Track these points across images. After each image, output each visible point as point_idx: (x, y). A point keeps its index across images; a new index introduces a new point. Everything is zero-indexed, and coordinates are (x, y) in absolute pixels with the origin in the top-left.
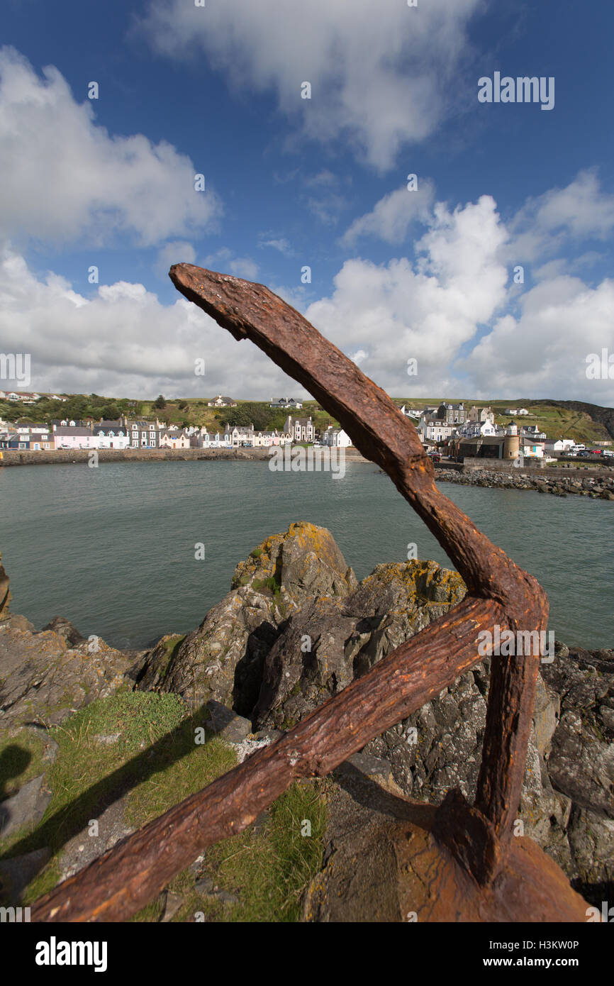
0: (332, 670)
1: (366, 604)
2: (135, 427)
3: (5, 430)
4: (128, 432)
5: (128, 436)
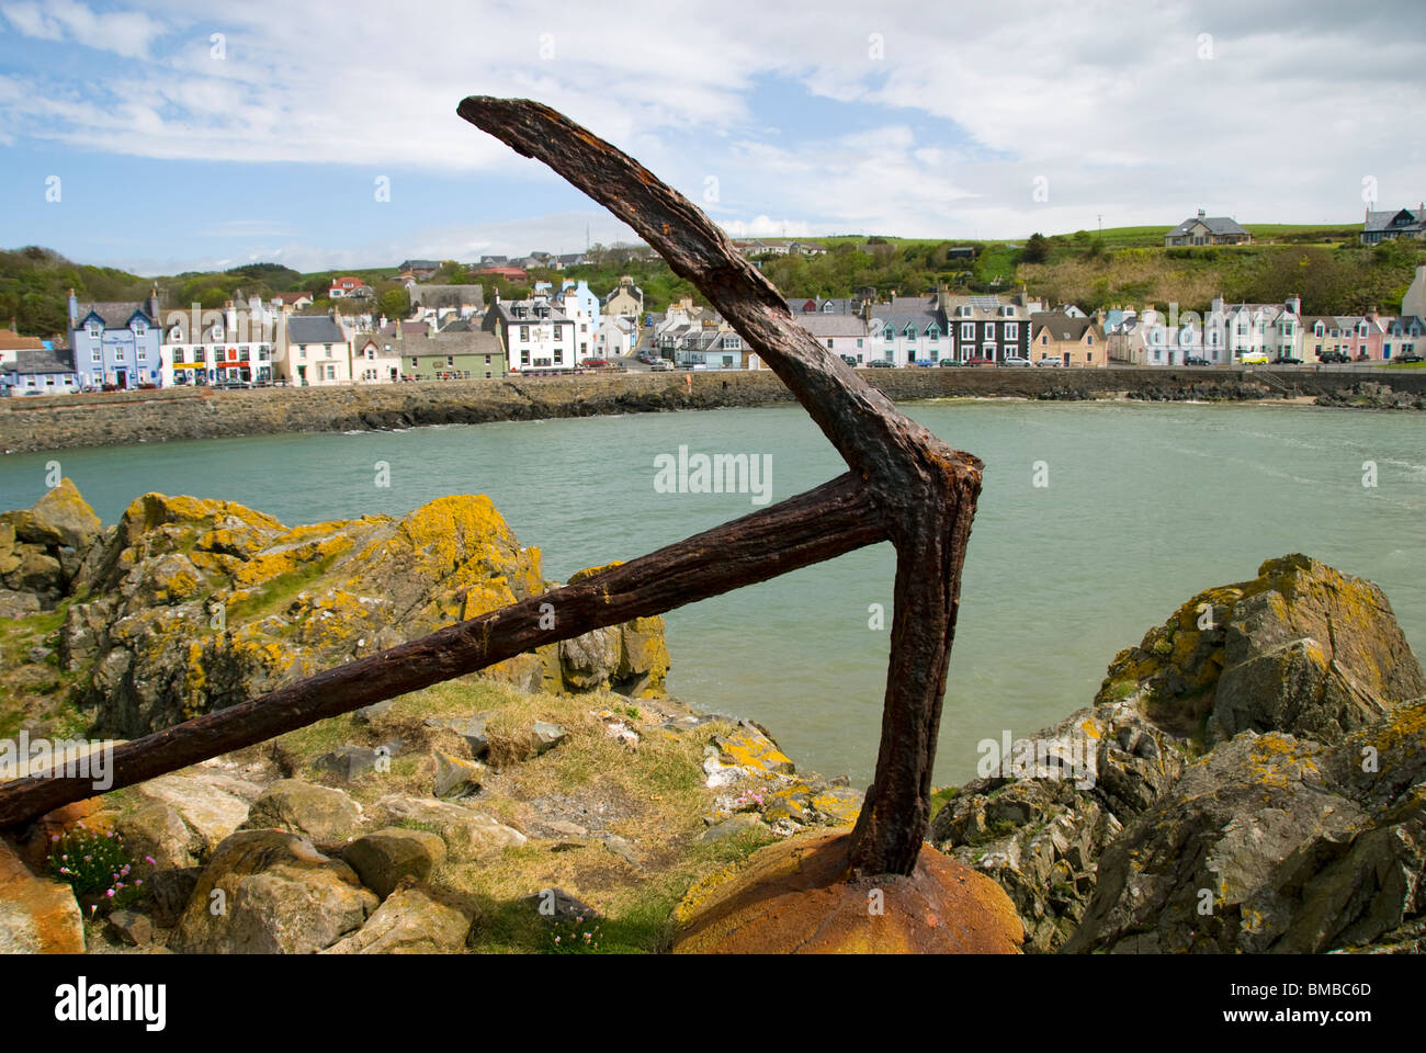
2: (967, 313)
3: (696, 327)
4: (950, 325)
5: (950, 333)
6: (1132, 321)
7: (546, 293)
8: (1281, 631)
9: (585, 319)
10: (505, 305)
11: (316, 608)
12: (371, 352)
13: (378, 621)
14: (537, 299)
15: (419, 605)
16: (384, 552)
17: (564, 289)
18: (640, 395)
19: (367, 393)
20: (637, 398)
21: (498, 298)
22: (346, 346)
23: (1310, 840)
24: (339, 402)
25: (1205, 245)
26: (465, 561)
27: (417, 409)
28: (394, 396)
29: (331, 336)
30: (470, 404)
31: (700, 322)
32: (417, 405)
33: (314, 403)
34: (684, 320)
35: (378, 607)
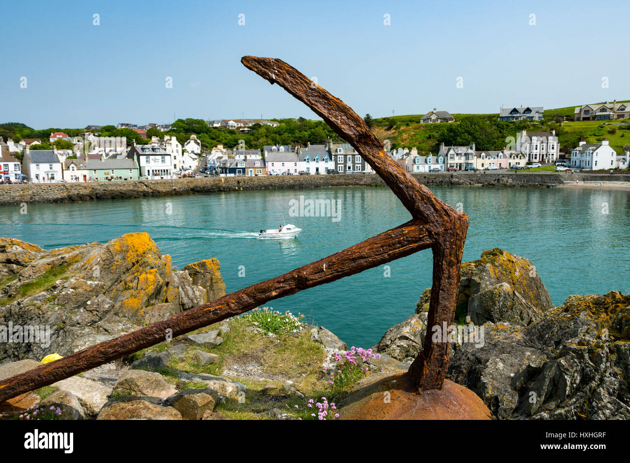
0: (496, 394)
1: (547, 336)
2: (340, 151)
3: (225, 157)
4: (333, 156)
5: (333, 160)
6: (408, 154)
7: (157, 142)
8: (492, 280)
9: (175, 154)
10: (138, 147)
11: (65, 288)
12: (73, 168)
13: (97, 292)
14: (153, 144)
15: (116, 284)
16: (99, 260)
17: (165, 140)
18: (201, 187)
19: (72, 186)
20: (200, 188)
21: (135, 144)
22: (61, 164)
23: (524, 367)
24: (58, 190)
25: (436, 122)
26: (137, 262)
27: (97, 194)
28: (85, 188)
29: (53, 160)
30: (123, 192)
31: (227, 155)
32: (97, 192)
33: (44, 191)
34: (220, 155)
35: (97, 285)
